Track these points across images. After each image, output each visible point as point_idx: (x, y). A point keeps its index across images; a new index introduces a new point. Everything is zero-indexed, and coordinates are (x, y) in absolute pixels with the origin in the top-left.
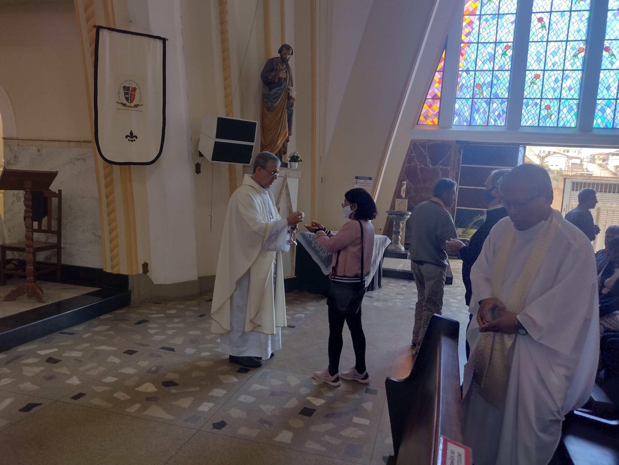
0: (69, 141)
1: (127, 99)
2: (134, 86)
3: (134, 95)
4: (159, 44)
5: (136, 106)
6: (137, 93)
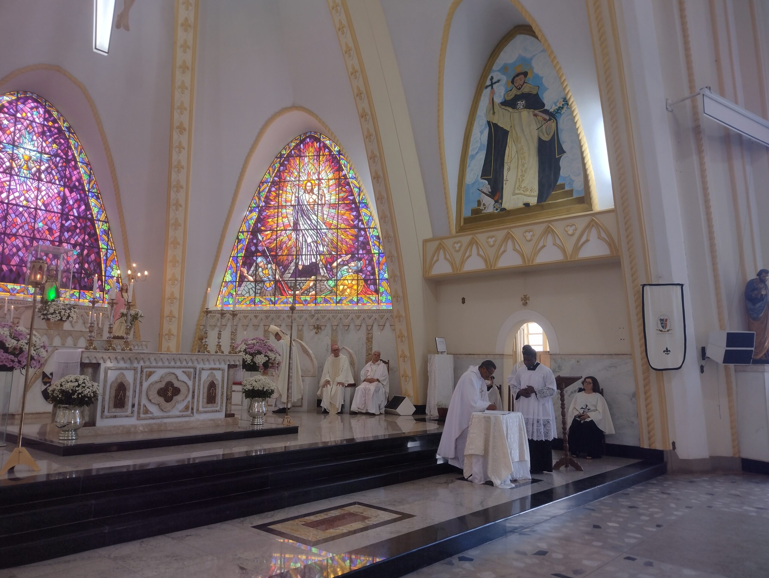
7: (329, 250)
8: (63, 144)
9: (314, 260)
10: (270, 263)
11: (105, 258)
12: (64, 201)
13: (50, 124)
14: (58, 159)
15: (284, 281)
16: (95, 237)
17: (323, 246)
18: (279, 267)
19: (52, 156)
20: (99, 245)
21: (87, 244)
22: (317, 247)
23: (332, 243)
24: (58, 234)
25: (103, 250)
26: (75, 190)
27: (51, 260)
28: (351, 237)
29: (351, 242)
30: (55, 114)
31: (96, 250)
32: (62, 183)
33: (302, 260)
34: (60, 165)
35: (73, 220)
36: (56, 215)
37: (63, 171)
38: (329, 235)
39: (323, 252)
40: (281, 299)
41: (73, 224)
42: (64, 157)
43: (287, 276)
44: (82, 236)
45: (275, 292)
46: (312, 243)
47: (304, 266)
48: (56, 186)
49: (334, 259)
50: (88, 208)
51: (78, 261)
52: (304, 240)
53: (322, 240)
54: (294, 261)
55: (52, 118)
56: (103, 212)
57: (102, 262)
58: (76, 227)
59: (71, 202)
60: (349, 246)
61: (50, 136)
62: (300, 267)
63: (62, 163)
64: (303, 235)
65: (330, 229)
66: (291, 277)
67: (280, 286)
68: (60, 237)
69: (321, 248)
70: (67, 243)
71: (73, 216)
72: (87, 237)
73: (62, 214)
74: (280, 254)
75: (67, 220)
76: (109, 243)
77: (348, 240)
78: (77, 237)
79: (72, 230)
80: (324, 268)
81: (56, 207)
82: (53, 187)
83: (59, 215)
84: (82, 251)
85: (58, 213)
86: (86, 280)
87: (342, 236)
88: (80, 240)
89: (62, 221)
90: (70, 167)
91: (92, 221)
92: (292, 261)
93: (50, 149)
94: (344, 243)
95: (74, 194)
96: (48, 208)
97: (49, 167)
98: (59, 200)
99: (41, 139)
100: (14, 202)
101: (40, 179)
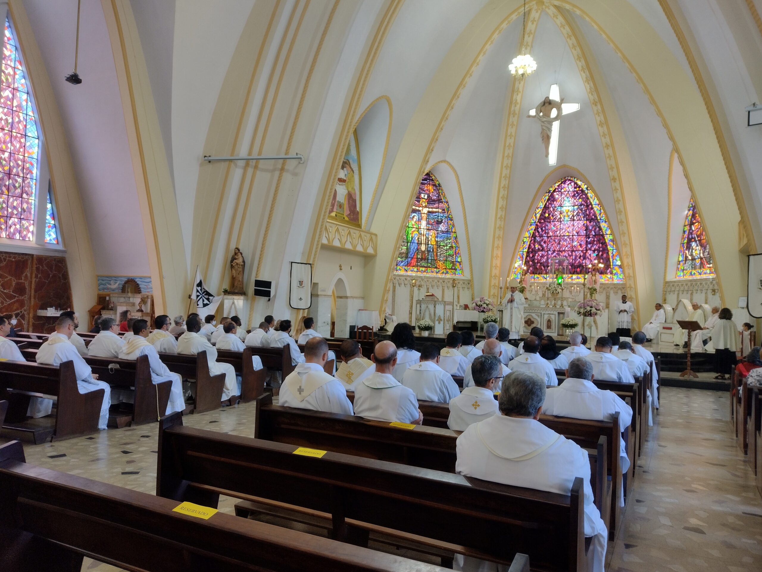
8: (584, 198)
11: (612, 255)
12: (587, 229)
13: (577, 189)
14: (582, 206)
16: (606, 244)
19: (579, 206)
20: (608, 248)
21: (601, 249)
24: (585, 246)
25: (611, 251)
26: (592, 220)
27: (582, 260)
30: (579, 183)
31: (606, 251)
32: (585, 219)
34: (583, 209)
35: (592, 237)
36: (583, 236)
37: (585, 212)
41: (593, 239)
44: (598, 245)
50: (600, 229)
51: (597, 259)
55: (578, 186)
56: (609, 230)
57: (611, 257)
58: (594, 241)
59: (591, 228)
61: (578, 196)
63: (585, 208)
70: (590, 250)
71: (592, 235)
72: (601, 245)
73: (586, 235)
75: (589, 238)
78: (595, 246)
79: (592, 243)
81: (583, 233)
82: (581, 222)
84: (599, 253)
88: (597, 248)
89: (586, 239)
90: (589, 209)
91: (603, 235)
93: (578, 203)
95: (592, 223)
96: (579, 234)
97: (578, 212)
98: (584, 228)
99: (573, 199)
100: (562, 235)
101: (574, 220)
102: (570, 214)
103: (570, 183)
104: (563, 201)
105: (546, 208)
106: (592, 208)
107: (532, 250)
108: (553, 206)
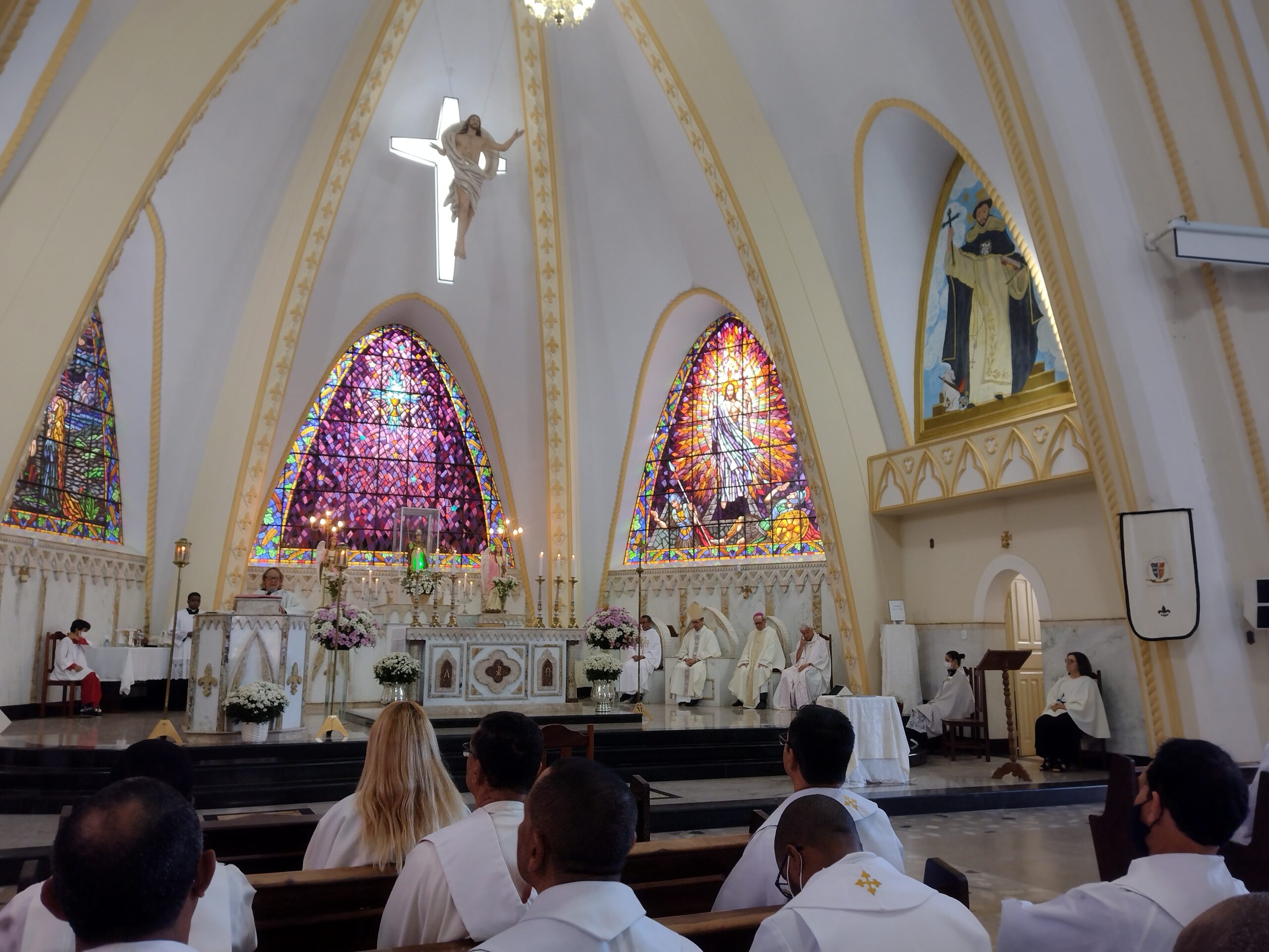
0: (1104, 619)
1: (1156, 575)
2: (1161, 561)
3: (1163, 570)
4: (1186, 514)
5: (1166, 580)
6: (1166, 568)
7: (760, 478)
8: (433, 379)
9: (740, 494)
10: (684, 501)
11: (489, 511)
12: (438, 449)
13: (418, 357)
14: (429, 397)
15: (705, 525)
16: (476, 488)
17: (752, 472)
18: (697, 506)
19: (422, 395)
20: (481, 497)
21: (467, 497)
22: (744, 475)
23: (763, 467)
24: (433, 488)
25: (486, 502)
26: (450, 432)
28: (789, 457)
29: (788, 464)
30: (422, 344)
31: (478, 503)
32: (435, 426)
33: (726, 495)
34: (431, 404)
35: (449, 469)
36: (430, 465)
37: (435, 411)
38: (760, 457)
39: (752, 481)
40: (701, 551)
41: (450, 474)
42: (435, 394)
43: (708, 518)
44: (461, 488)
45: (694, 541)
46: (737, 471)
47: (728, 503)
48: (428, 430)
49: (768, 490)
50: (466, 452)
51: (458, 519)
52: (726, 467)
53: (750, 464)
54: (716, 497)
55: (420, 350)
56: (484, 454)
57: (486, 517)
58: (453, 477)
59: (446, 448)
60: (786, 470)
61: (419, 372)
62: (724, 505)
63: (434, 402)
64: (725, 460)
65: (759, 448)
66: (712, 520)
67: (700, 533)
68: (436, 491)
69: (750, 477)
70: (445, 497)
71: (450, 464)
72: (466, 488)
73: (437, 463)
74: (697, 488)
75: (443, 470)
76: (493, 492)
77: (784, 462)
78: (455, 489)
79: (448, 481)
80: (754, 505)
81: (431, 456)
82: (426, 432)
83: (434, 465)
84: (462, 506)
85: (432, 463)
86: (468, 540)
87: (777, 457)
88: (458, 493)
89: (437, 472)
90: (443, 405)
91: (472, 468)
92: (713, 496)
93: (420, 387)
94: (779, 466)
95: (449, 438)
96: (421, 459)
97: (420, 408)
98: (433, 447)
99: (409, 378)
100: (384, 456)
101: (410, 425)
102: (402, 410)
103: (403, 341)
104: (385, 378)
105: (345, 388)
106: (450, 405)
107: (310, 487)
108: (363, 385)
